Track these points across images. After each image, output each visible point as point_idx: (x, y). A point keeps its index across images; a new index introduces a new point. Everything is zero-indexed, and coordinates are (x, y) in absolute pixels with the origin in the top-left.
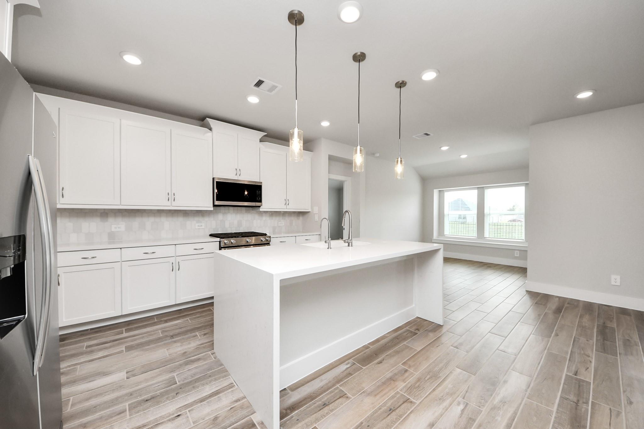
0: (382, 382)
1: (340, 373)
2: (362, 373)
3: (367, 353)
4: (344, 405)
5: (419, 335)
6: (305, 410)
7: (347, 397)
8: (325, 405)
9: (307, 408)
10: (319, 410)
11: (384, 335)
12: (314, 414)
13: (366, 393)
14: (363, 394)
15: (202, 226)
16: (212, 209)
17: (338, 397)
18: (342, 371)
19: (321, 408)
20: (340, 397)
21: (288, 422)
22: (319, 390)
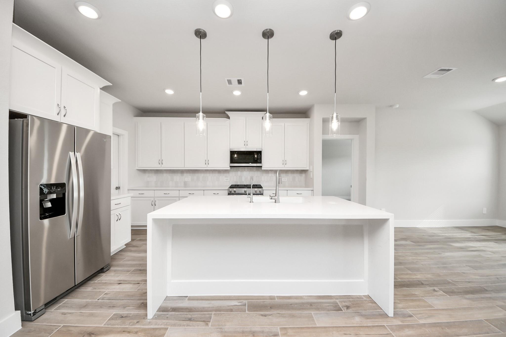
0: (243, 330)
1: (227, 306)
2: (240, 315)
3: (265, 303)
4: (198, 327)
5: (342, 313)
6: (178, 315)
7: (207, 324)
8: (190, 320)
9: (180, 315)
10: (183, 320)
11: (303, 296)
12: (178, 320)
13: (221, 330)
14: (219, 330)
15: (228, 179)
16: (229, 169)
17: (203, 320)
18: (229, 305)
19: (186, 320)
20: (204, 321)
21: (162, 316)
22: (200, 309)
